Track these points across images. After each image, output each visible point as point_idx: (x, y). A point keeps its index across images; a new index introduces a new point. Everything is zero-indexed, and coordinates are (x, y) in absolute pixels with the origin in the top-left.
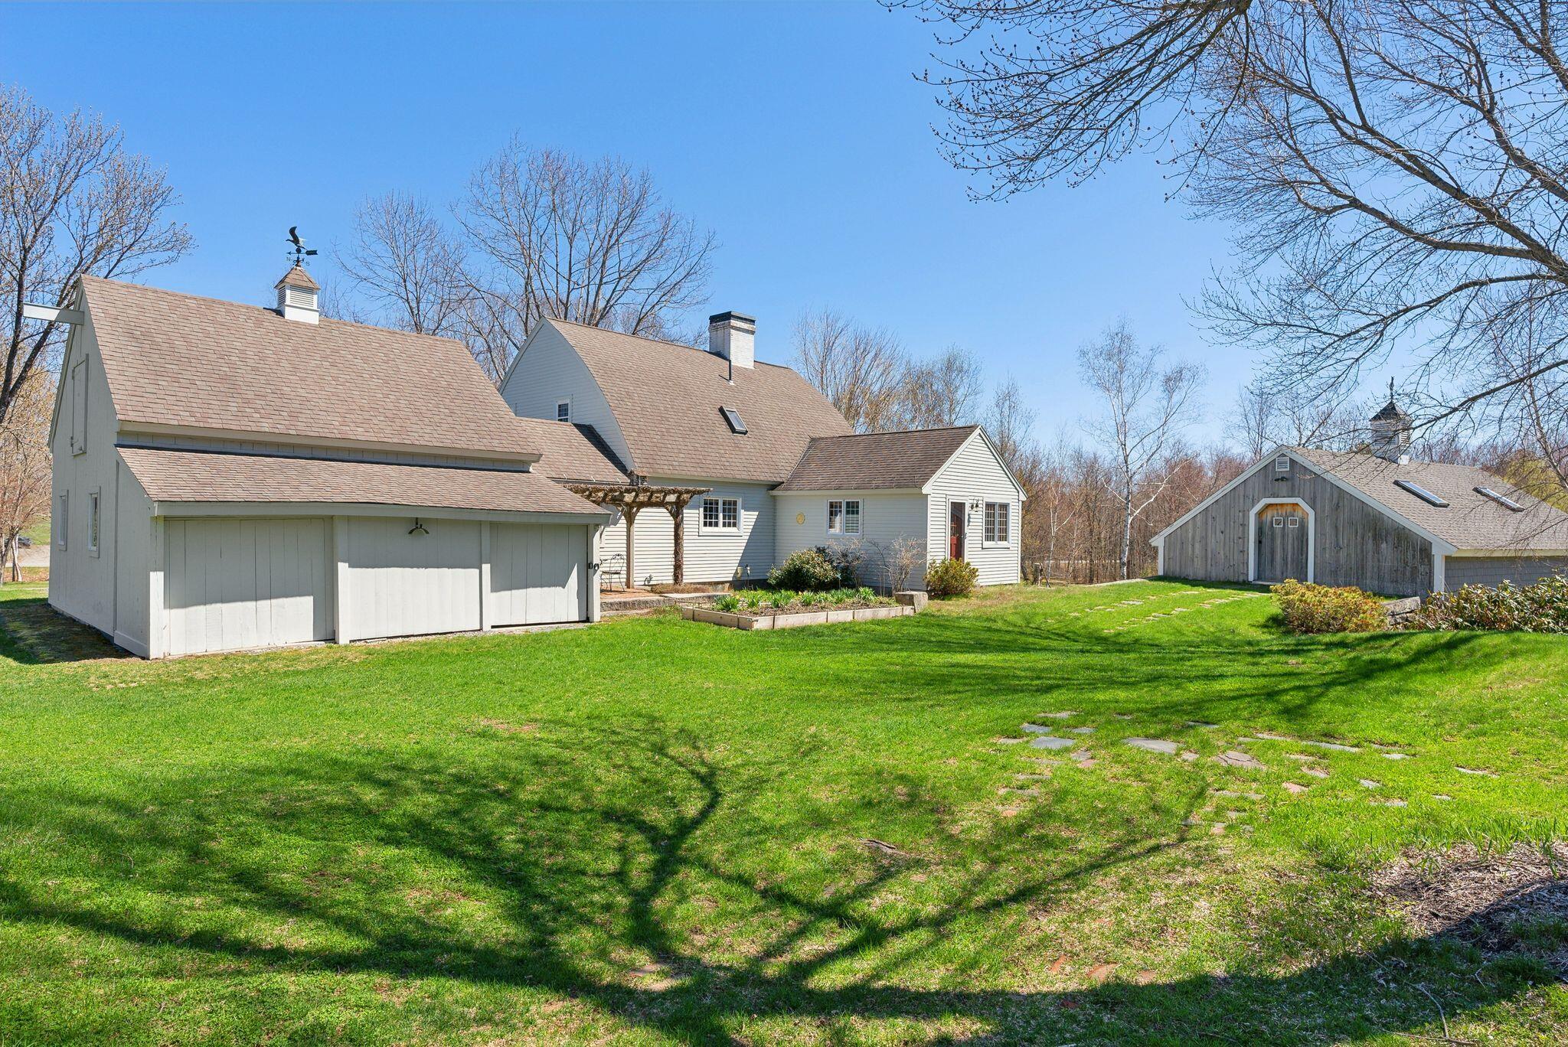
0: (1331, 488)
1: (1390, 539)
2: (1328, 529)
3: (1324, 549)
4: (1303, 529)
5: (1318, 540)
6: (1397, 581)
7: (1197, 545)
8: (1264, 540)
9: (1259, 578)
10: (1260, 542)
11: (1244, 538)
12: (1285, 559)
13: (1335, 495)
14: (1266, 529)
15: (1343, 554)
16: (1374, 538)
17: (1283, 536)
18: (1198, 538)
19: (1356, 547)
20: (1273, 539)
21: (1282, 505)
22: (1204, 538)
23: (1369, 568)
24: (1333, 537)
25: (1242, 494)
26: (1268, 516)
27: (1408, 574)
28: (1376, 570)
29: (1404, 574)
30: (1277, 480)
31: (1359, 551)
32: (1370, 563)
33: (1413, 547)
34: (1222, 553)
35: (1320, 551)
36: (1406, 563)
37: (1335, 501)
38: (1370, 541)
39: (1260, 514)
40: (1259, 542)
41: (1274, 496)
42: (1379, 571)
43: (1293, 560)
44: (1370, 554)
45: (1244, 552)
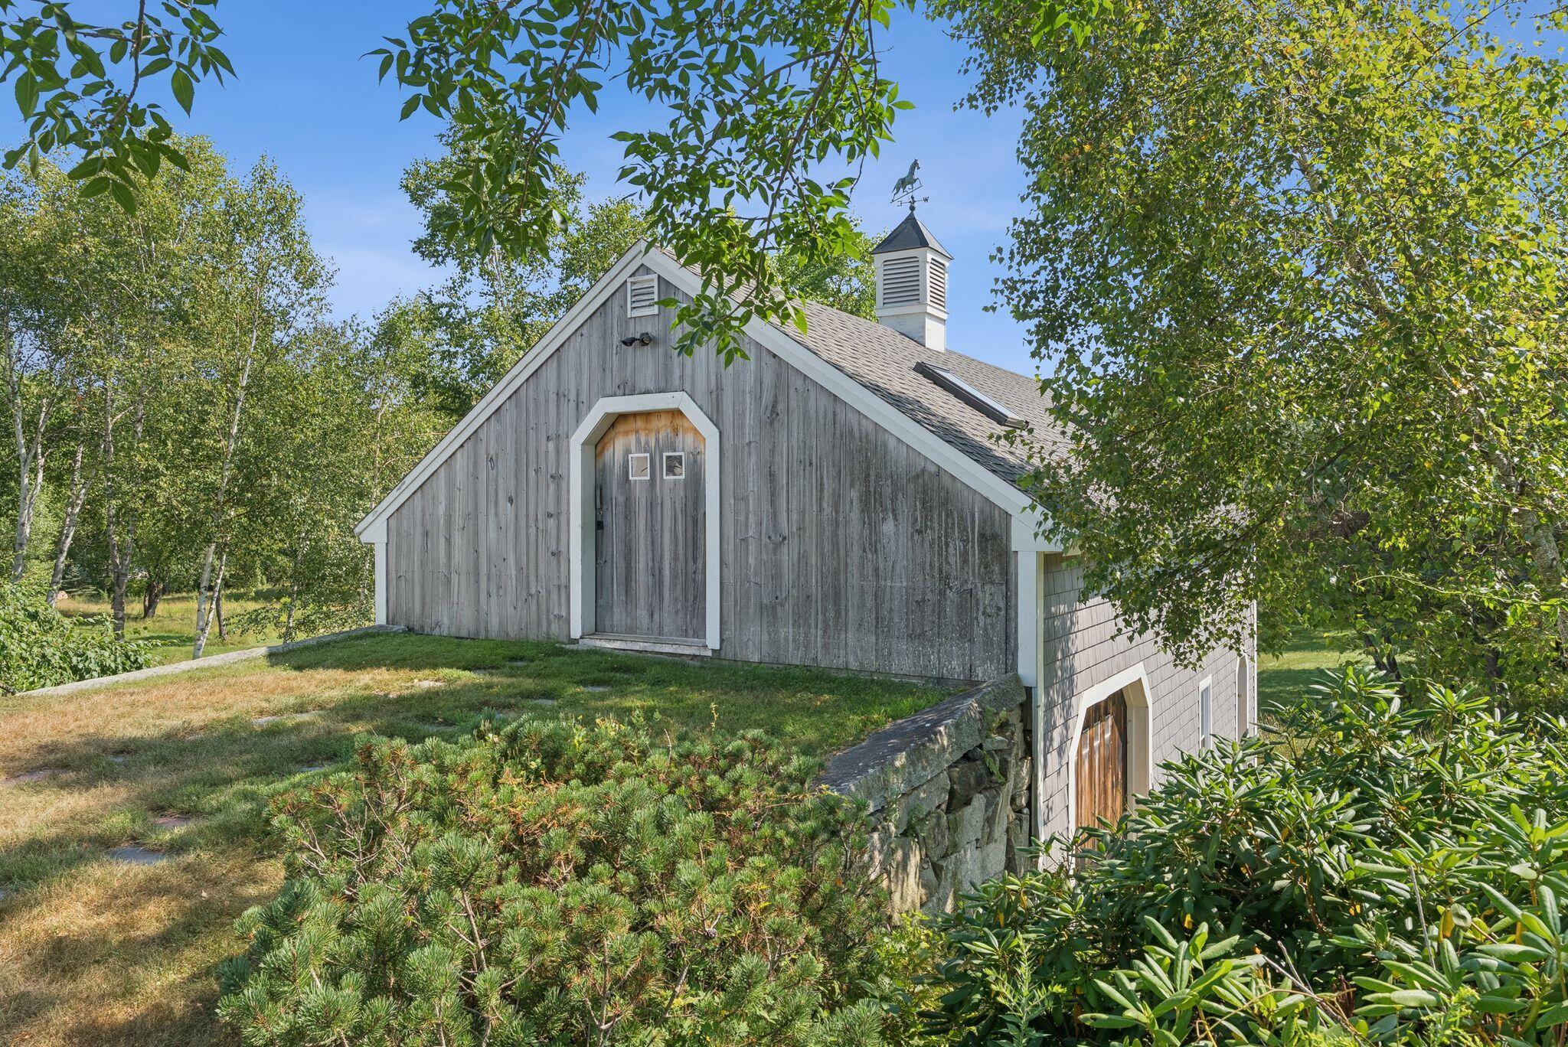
0: (759, 359)
1: (903, 507)
2: (754, 484)
3: (745, 540)
4: (696, 482)
5: (729, 515)
6: (922, 635)
7: (458, 538)
8: (607, 521)
9: (598, 628)
10: (600, 525)
11: (558, 514)
12: (656, 574)
13: (768, 379)
14: (614, 491)
15: (787, 556)
16: (865, 508)
17: (651, 507)
18: (458, 520)
19: (820, 531)
20: (629, 517)
21: (647, 415)
22: (473, 516)
23: (853, 599)
24: (766, 506)
25: (552, 387)
26: (618, 446)
27: (950, 611)
28: (869, 603)
29: (941, 613)
30: (628, 342)
31: (828, 547)
32: (854, 581)
33: (963, 530)
34: (511, 559)
35: (735, 544)
36: (945, 579)
37: (767, 398)
38: (855, 515)
39: (598, 443)
40: (598, 526)
41: (628, 389)
42: (878, 607)
43: (674, 576)
44: (856, 552)
45: (559, 555)
